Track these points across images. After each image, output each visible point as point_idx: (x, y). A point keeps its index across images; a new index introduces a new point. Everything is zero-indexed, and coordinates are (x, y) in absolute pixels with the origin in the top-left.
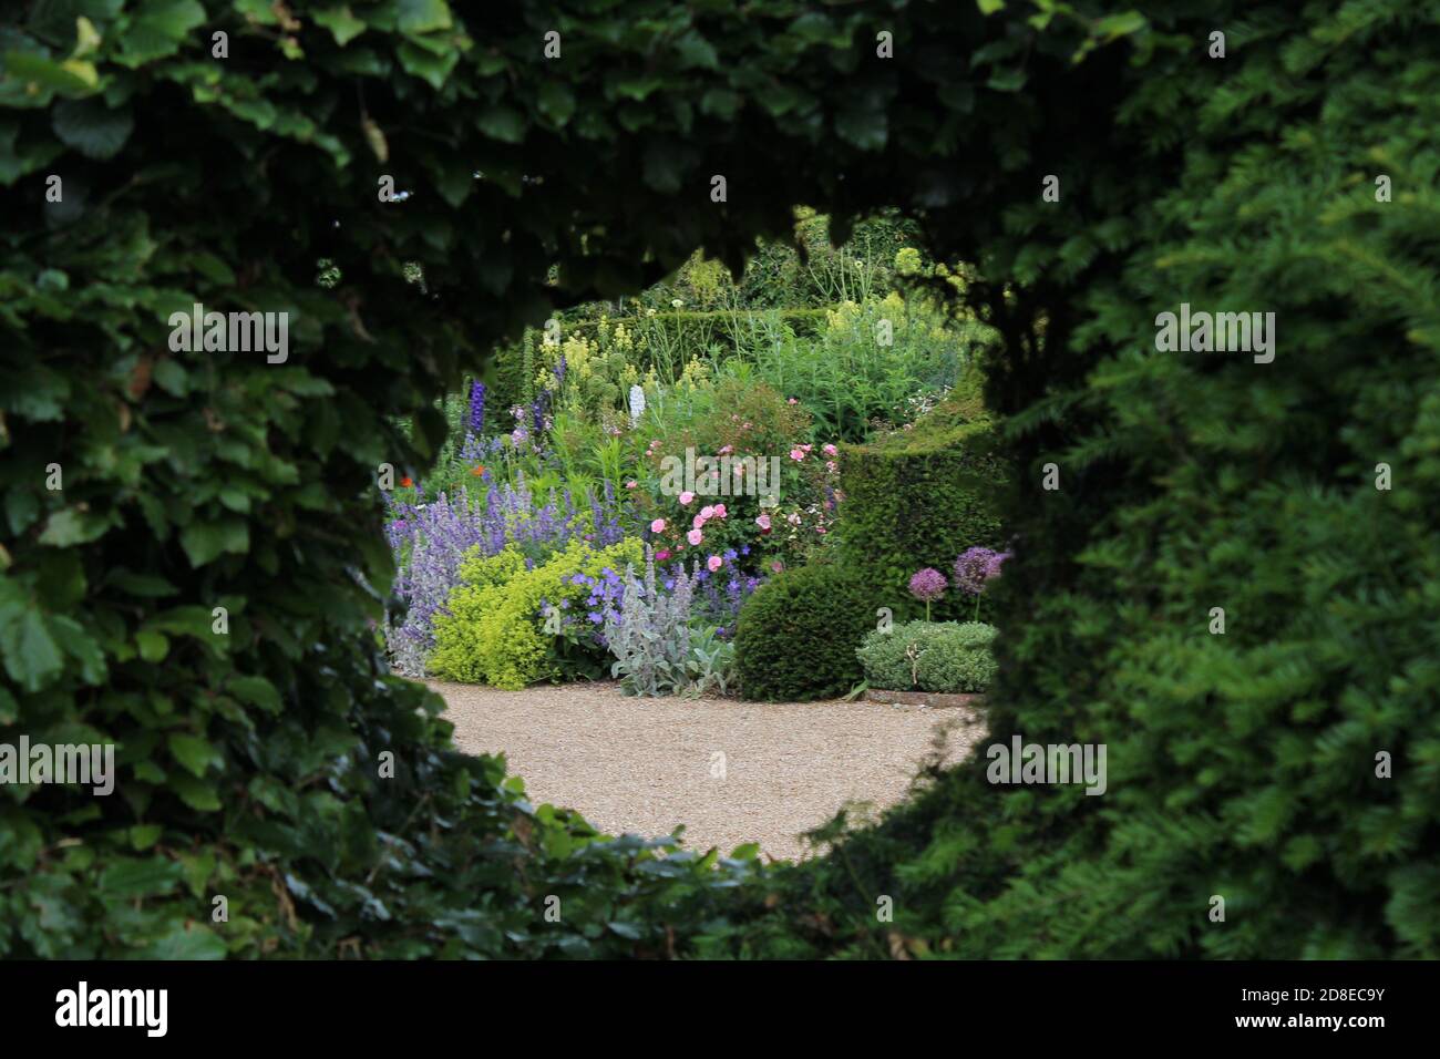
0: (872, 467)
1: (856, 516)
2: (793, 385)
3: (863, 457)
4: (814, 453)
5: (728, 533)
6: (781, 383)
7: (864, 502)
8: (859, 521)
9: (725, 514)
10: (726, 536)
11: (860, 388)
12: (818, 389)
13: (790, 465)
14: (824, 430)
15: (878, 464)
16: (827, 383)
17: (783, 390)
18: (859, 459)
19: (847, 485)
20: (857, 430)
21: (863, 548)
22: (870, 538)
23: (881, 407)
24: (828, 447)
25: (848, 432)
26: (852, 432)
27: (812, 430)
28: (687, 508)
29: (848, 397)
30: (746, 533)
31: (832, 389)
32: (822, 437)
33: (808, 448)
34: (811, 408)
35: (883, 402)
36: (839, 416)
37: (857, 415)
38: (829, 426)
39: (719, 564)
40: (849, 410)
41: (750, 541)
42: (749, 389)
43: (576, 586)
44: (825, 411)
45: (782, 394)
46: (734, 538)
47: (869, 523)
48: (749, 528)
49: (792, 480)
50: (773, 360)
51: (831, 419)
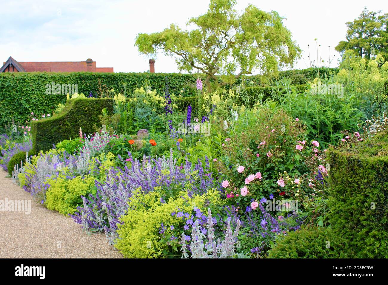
0: (356, 167)
1: (342, 197)
2: (296, 111)
3: (348, 159)
4: (307, 145)
5: (262, 188)
6: (291, 110)
7: (349, 190)
8: (343, 201)
9: (261, 177)
10: (261, 190)
11: (329, 113)
12: (308, 113)
13: (295, 152)
14: (311, 133)
15: (360, 166)
16: (313, 111)
17: (291, 114)
18: (345, 160)
19: (335, 176)
20: (327, 133)
21: (346, 218)
22: (352, 214)
23: (339, 122)
24: (314, 142)
25: (322, 134)
26: (324, 134)
27: (306, 133)
28: (241, 173)
29: (323, 117)
30: (272, 187)
31: (315, 113)
32: (311, 136)
33: (304, 142)
34: (305, 123)
35: (339, 120)
36: (318, 126)
37: (327, 126)
38: (314, 131)
39: (257, 206)
40: (323, 124)
41: (274, 191)
42: (275, 113)
43: (180, 217)
44: (312, 124)
45: (291, 115)
46: (265, 190)
47: (352, 204)
48: (274, 185)
49: (297, 160)
50: (287, 100)
51: (314, 127)
